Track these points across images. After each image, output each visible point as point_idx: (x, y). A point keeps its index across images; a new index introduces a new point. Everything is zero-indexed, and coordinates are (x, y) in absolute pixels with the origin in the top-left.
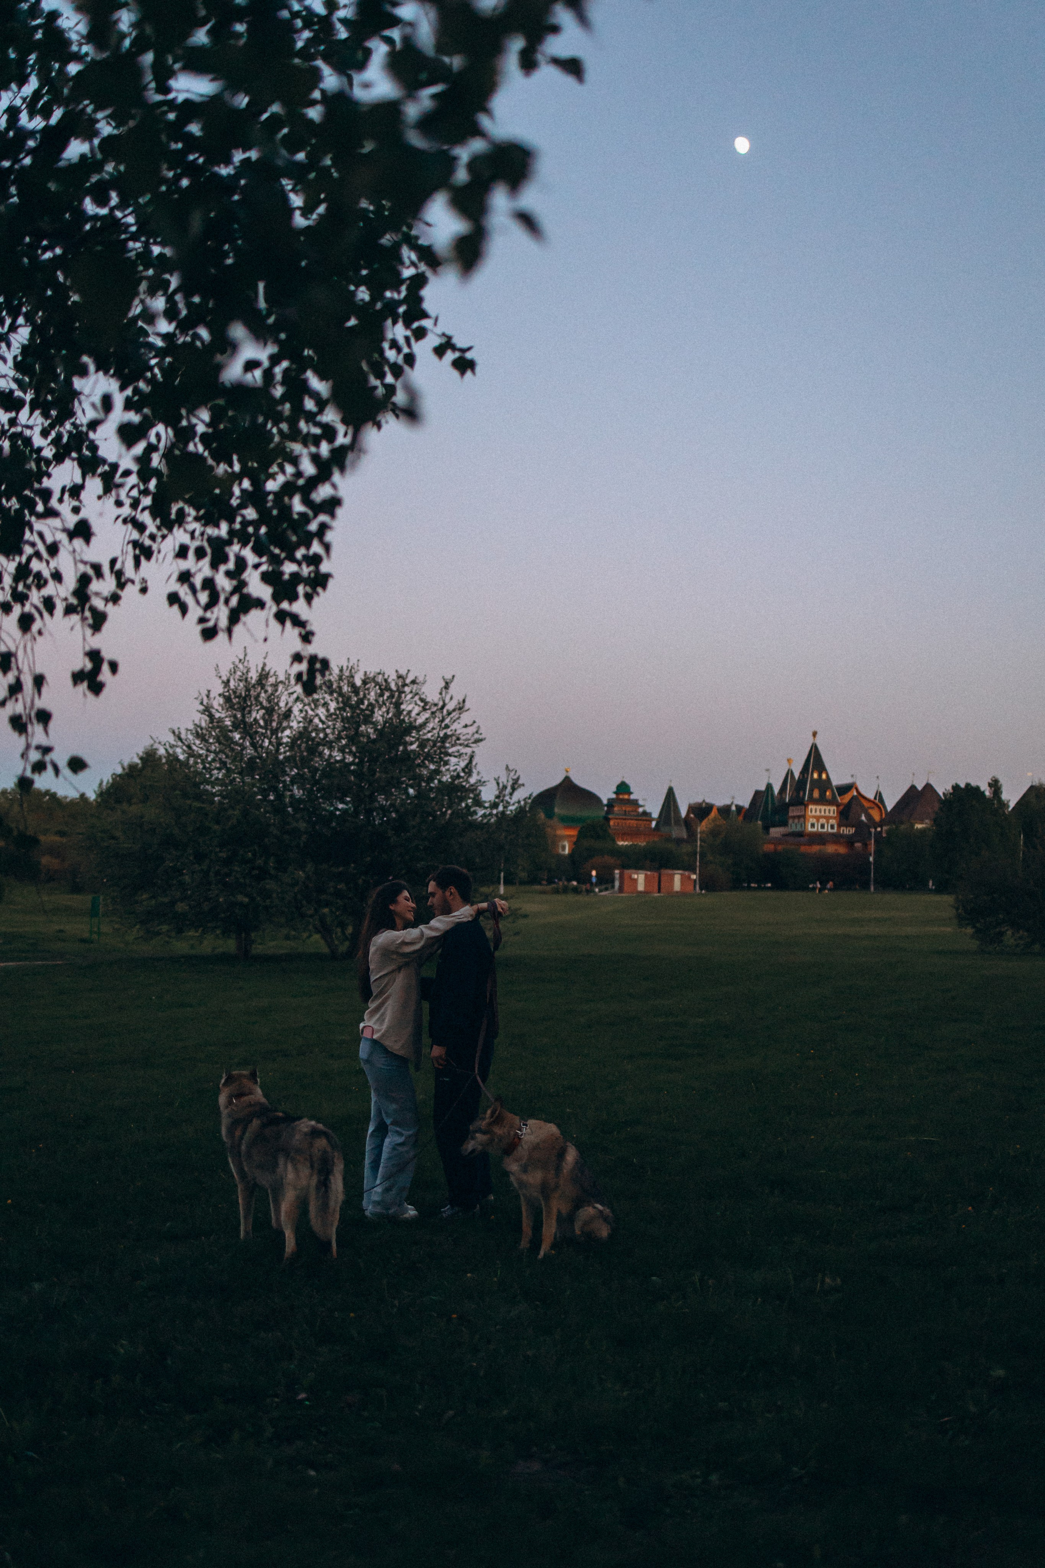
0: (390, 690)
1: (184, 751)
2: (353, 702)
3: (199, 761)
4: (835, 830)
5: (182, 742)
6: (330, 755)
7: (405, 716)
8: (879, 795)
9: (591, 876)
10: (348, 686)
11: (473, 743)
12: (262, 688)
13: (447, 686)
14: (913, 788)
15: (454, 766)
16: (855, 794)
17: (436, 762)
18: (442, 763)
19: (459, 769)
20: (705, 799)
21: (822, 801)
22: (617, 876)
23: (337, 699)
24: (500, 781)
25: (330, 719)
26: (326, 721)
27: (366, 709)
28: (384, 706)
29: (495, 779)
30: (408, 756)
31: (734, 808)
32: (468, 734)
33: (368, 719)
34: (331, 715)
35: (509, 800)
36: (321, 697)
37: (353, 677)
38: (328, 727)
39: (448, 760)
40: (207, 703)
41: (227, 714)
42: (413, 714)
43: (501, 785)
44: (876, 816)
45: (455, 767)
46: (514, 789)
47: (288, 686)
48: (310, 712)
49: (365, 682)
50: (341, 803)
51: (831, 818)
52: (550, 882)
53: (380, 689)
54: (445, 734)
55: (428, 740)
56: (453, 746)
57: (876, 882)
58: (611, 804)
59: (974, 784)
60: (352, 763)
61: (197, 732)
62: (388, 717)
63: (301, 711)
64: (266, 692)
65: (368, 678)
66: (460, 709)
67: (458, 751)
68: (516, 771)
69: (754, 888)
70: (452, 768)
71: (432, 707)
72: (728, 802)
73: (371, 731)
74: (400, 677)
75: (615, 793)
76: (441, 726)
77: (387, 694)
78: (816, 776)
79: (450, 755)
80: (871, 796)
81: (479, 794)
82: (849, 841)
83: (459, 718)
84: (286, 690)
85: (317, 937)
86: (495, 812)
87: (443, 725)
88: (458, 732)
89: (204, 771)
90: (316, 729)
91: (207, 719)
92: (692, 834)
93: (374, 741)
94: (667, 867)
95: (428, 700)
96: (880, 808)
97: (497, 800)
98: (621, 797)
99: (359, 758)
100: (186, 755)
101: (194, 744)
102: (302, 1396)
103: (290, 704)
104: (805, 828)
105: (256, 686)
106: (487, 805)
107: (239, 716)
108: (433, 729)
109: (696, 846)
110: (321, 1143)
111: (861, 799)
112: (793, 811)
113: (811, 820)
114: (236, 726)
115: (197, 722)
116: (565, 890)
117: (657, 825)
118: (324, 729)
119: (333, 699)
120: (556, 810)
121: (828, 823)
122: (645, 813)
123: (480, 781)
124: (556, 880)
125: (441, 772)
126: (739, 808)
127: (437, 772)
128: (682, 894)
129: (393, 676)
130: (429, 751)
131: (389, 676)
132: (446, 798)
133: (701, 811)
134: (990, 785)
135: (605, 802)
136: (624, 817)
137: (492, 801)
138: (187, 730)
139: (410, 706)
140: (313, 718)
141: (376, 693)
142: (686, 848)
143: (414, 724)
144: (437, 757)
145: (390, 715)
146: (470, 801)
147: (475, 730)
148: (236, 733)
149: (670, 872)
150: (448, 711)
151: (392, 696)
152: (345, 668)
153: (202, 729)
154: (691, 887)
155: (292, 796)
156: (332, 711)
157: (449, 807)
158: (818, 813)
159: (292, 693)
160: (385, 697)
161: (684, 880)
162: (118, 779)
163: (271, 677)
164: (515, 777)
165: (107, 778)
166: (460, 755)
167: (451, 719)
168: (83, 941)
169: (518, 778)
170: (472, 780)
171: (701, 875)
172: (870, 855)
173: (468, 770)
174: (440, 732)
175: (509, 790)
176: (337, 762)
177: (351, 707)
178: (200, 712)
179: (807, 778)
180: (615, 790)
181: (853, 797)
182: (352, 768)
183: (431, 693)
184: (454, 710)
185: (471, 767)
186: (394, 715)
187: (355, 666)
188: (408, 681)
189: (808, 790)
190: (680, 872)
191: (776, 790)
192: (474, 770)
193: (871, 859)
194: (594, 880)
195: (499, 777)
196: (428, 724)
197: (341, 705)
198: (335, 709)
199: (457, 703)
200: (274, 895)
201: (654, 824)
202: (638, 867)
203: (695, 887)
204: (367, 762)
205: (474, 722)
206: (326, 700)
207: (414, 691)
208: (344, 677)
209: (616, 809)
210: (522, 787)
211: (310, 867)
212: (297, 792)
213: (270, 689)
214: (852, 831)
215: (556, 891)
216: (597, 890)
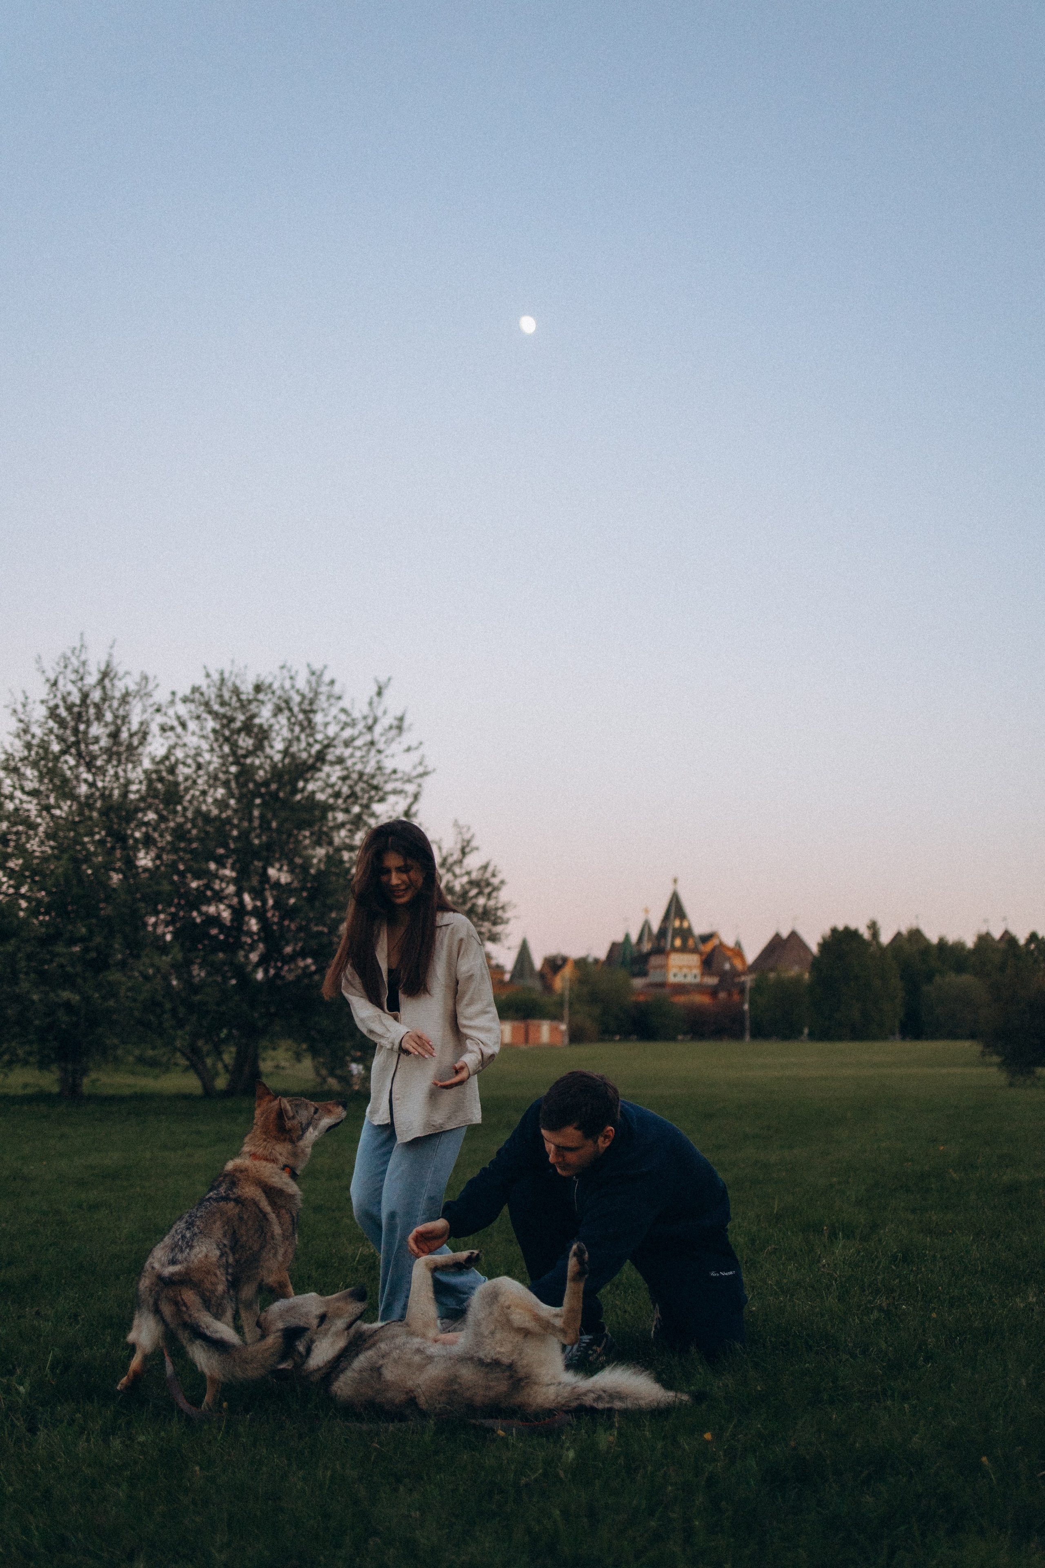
4: (698, 980)
8: (739, 946)
11: (417, 777)
13: (380, 693)
14: (777, 936)
16: (717, 943)
20: (560, 952)
21: (684, 950)
31: (590, 960)
32: (410, 763)
42: (331, 730)
44: (738, 965)
46: (463, 854)
49: (256, 691)
51: (694, 967)
56: (387, 780)
57: (752, 1031)
59: (853, 926)
66: (398, 726)
67: (396, 788)
72: (584, 955)
74: (313, 673)
78: (677, 926)
79: (385, 792)
80: (731, 945)
82: (713, 992)
83: (396, 740)
88: (394, 761)
92: (548, 986)
94: (534, 1017)
95: (351, 711)
96: (742, 960)
104: (666, 978)
105: (97, 691)
109: (564, 995)
111: (722, 948)
112: (653, 961)
113: (673, 969)
117: (513, 977)
121: (690, 972)
126: (596, 961)
128: (551, 1046)
133: (555, 964)
134: (869, 927)
139: (326, 718)
142: (551, 998)
147: (418, 759)
149: (536, 1022)
150: (380, 729)
153: (14, 759)
154: (561, 1040)
158: (680, 963)
161: (553, 1030)
171: (570, 1027)
172: (744, 1004)
179: (667, 929)
181: (715, 947)
189: (668, 940)
190: (548, 1022)
191: (634, 938)
193: (745, 1008)
199: (393, 719)
201: (509, 976)
203: (564, 1038)
214: (716, 980)
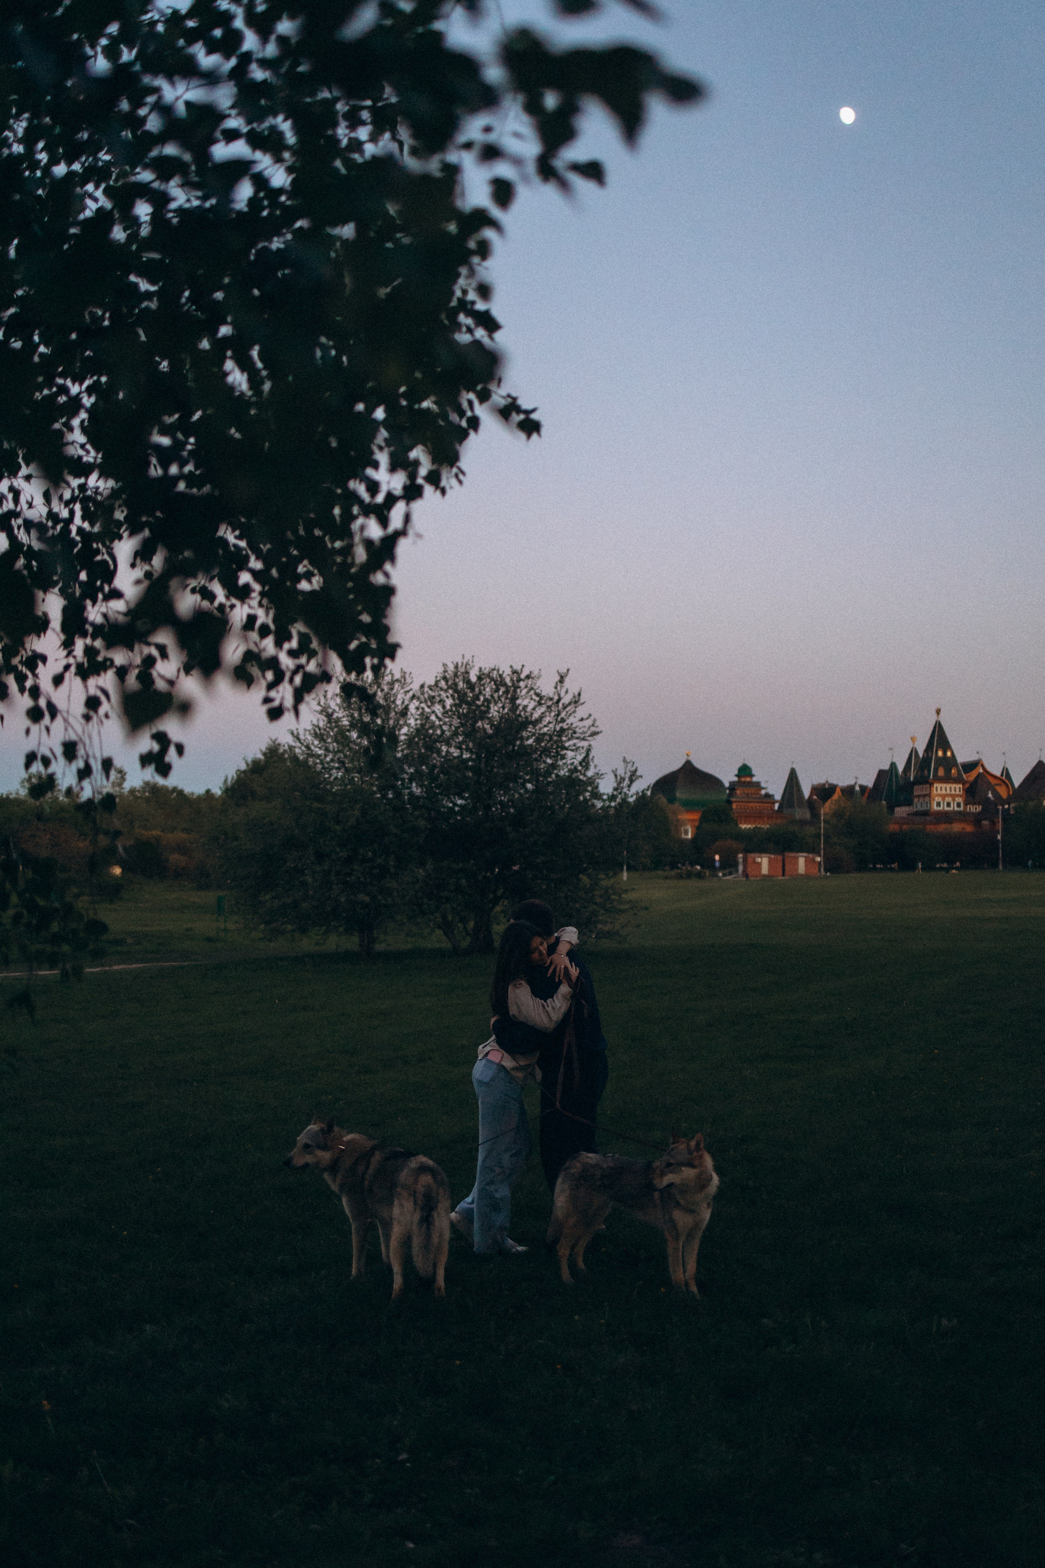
0: (505, 685)
1: (303, 751)
2: (469, 699)
3: (318, 761)
4: (962, 808)
5: (300, 742)
6: (447, 752)
7: (520, 711)
8: (1006, 772)
9: (714, 860)
10: (464, 683)
11: (589, 736)
12: (379, 687)
13: (562, 680)
14: (1040, 763)
15: (571, 759)
16: (981, 771)
17: (553, 756)
18: (559, 757)
19: (576, 762)
20: (829, 780)
21: (947, 779)
22: (741, 860)
23: (452, 696)
24: (618, 773)
25: (447, 715)
26: (442, 717)
27: (483, 705)
28: (500, 702)
29: (613, 771)
30: (526, 752)
31: (857, 788)
32: (584, 727)
33: (483, 714)
34: (446, 712)
35: (628, 792)
36: (437, 694)
37: (467, 673)
38: (445, 724)
39: (565, 754)
40: (325, 703)
41: (344, 713)
42: (529, 709)
43: (619, 778)
44: (1003, 792)
45: (572, 761)
46: (632, 781)
47: (404, 684)
48: (427, 710)
49: (480, 678)
50: (459, 799)
51: (957, 796)
52: (673, 866)
53: (495, 684)
54: (562, 728)
55: (544, 734)
56: (569, 739)
57: (1004, 862)
58: (733, 787)
60: (469, 759)
61: (316, 733)
62: (504, 712)
63: (417, 708)
64: (382, 690)
65: (483, 674)
66: (576, 702)
67: (575, 745)
68: (634, 763)
69: (880, 869)
70: (569, 762)
71: (548, 701)
72: (852, 782)
73: (487, 727)
74: (515, 672)
75: (737, 776)
76: (556, 720)
77: (502, 689)
78: (940, 753)
79: (567, 749)
80: (998, 773)
81: (597, 787)
82: (976, 820)
83: (574, 712)
84: (402, 688)
85: (439, 932)
86: (613, 804)
87: (559, 719)
88: (574, 725)
89: (323, 771)
90: (433, 726)
91: (325, 719)
92: (815, 815)
93: (490, 737)
94: (791, 850)
95: (543, 694)
96: (1007, 786)
97: (615, 793)
98: (743, 779)
99: (476, 753)
100: (306, 756)
101: (313, 744)
102: (403, 1456)
103: (406, 702)
104: (930, 807)
105: (372, 685)
106: (605, 797)
107: (356, 715)
108: (549, 723)
109: (820, 828)
110: (426, 1179)
111: (987, 775)
112: (918, 790)
113: (936, 798)
114: (353, 726)
115: (315, 722)
116: (689, 875)
117: (779, 807)
118: (440, 726)
119: (449, 696)
120: (678, 795)
121: (954, 800)
122: (768, 796)
123: (598, 774)
124: (679, 865)
125: (559, 766)
126: (863, 788)
127: (554, 766)
128: (807, 877)
129: (508, 671)
130: (546, 745)
131: (503, 672)
132: (564, 791)
133: (824, 792)
135: (727, 785)
136: (746, 800)
137: (610, 794)
138: (305, 730)
139: (526, 702)
140: (430, 715)
141: (492, 689)
142: (810, 830)
143: (530, 718)
144: (554, 751)
145: (506, 710)
146: (588, 794)
147: (590, 724)
148: (354, 732)
149: (793, 855)
150: (563, 704)
151: (507, 692)
152: (460, 664)
153: (320, 729)
154: (816, 870)
155: (411, 794)
156: (448, 707)
157: (567, 801)
158: (944, 792)
159: (408, 691)
160: (501, 693)
161: (809, 863)
162: (242, 775)
163: (387, 675)
164: (634, 768)
165: (231, 774)
166: (577, 749)
167: (567, 712)
168: (210, 940)
169: (636, 770)
170: (590, 773)
171: (826, 858)
172: (999, 833)
173: (586, 762)
174: (557, 726)
175: (627, 782)
176: (455, 758)
177: (468, 703)
178: (317, 712)
179: (932, 756)
180: (736, 772)
181: (979, 774)
182: (470, 763)
183: (547, 687)
184: (570, 704)
185: (588, 760)
186: (510, 710)
187: (471, 663)
188: (523, 676)
189: (932, 769)
190: (805, 854)
191: (900, 768)
192: (591, 764)
193: (999, 837)
194: (717, 864)
195: (616, 769)
196: (544, 719)
197: (457, 701)
198: (451, 706)
199: (572, 696)
200: (395, 894)
201: (777, 806)
202: (762, 851)
203: (820, 871)
204: (484, 758)
205: (590, 715)
206: (442, 697)
207: (529, 686)
208: (459, 673)
209: (738, 792)
210: (640, 779)
211: (430, 866)
212: (416, 790)
213: (386, 688)
214: (979, 808)
215: (680, 877)
216: (720, 874)
